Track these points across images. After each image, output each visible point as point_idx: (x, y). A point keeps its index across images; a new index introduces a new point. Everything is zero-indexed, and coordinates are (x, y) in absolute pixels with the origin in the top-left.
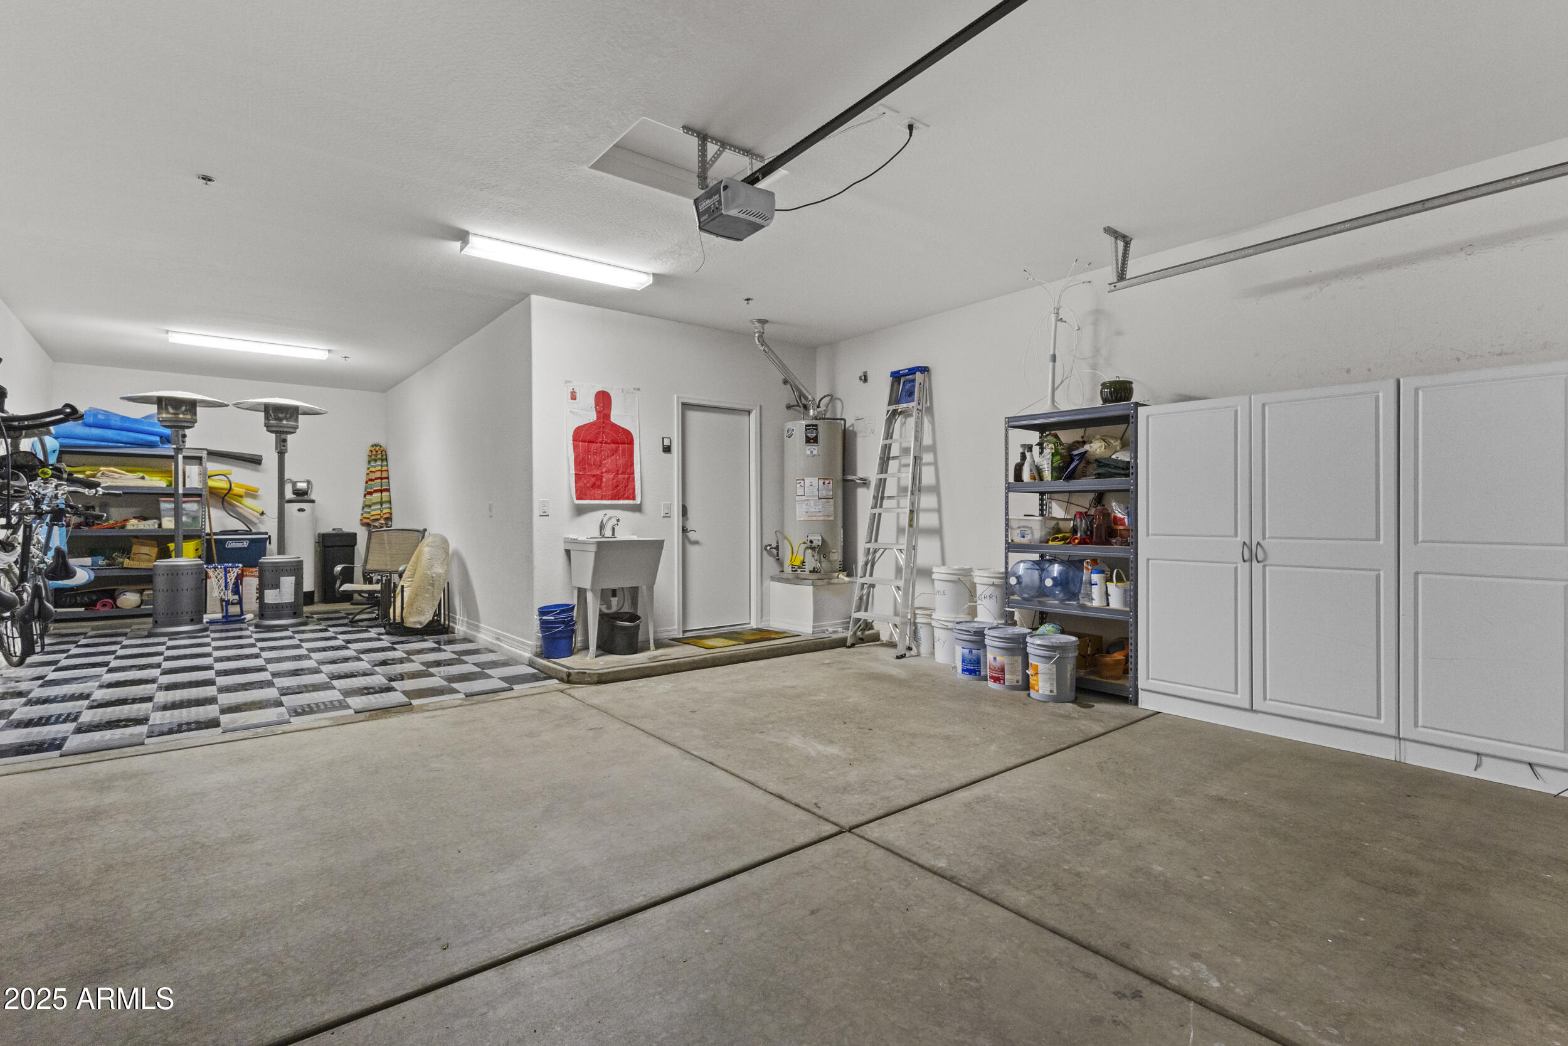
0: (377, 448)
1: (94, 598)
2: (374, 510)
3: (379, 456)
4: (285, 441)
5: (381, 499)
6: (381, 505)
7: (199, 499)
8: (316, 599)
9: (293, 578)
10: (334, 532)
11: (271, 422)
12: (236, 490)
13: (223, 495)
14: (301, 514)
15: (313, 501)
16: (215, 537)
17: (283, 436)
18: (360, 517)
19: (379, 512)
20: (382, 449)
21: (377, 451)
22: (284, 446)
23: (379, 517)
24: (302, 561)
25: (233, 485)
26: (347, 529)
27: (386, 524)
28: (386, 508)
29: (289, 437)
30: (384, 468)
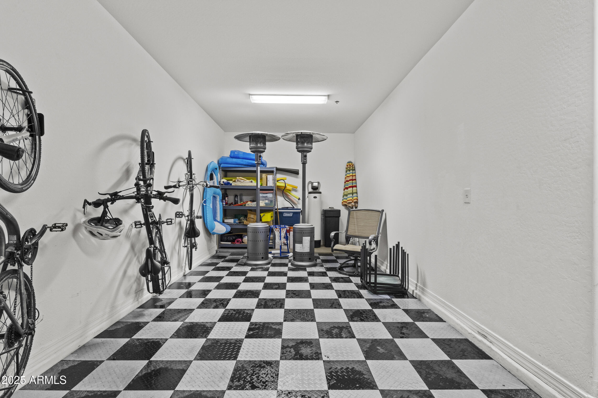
0: (350, 164)
1: (234, 238)
2: (349, 197)
3: (351, 168)
4: (305, 156)
5: (353, 191)
6: (353, 195)
7: (272, 192)
8: (322, 244)
9: (309, 238)
10: (330, 209)
11: (299, 145)
12: (288, 187)
13: (283, 190)
14: (315, 199)
15: (320, 193)
16: (279, 211)
17: (305, 154)
18: (342, 201)
19: (351, 198)
20: (352, 164)
21: (350, 165)
22: (305, 159)
23: (351, 201)
24: (314, 228)
25: (286, 185)
26: (336, 208)
27: (355, 205)
28: (355, 196)
29: (308, 154)
30: (354, 174)
